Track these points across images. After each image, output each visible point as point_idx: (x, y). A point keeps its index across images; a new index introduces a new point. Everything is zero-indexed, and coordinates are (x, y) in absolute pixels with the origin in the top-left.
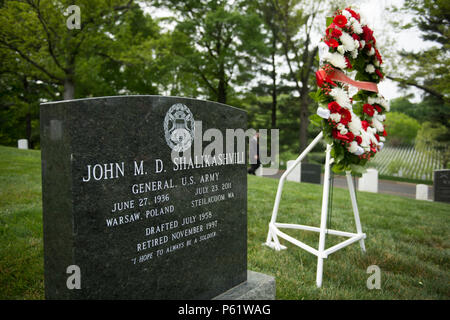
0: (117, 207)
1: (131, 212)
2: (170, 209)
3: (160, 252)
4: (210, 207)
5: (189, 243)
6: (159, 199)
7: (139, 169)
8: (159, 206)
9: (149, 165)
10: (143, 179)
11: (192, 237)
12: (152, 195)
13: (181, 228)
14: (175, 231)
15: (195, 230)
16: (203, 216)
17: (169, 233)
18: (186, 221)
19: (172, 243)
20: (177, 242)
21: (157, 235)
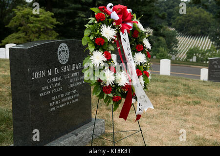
0: (43, 89)
1: (47, 90)
2: (61, 89)
3: (58, 107)
4: (76, 88)
5: (68, 103)
6: (57, 85)
7: (50, 73)
8: (57, 88)
9: (53, 71)
10: (51, 77)
11: (69, 101)
12: (54, 83)
13: (65, 97)
14: (63, 98)
15: (70, 98)
16: (73, 92)
17: (60, 99)
18: (67, 94)
19: (62, 103)
20: (63, 103)
21: (56, 100)
